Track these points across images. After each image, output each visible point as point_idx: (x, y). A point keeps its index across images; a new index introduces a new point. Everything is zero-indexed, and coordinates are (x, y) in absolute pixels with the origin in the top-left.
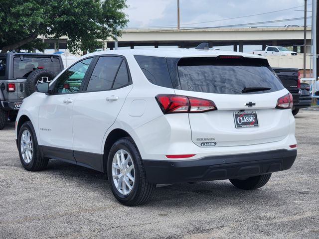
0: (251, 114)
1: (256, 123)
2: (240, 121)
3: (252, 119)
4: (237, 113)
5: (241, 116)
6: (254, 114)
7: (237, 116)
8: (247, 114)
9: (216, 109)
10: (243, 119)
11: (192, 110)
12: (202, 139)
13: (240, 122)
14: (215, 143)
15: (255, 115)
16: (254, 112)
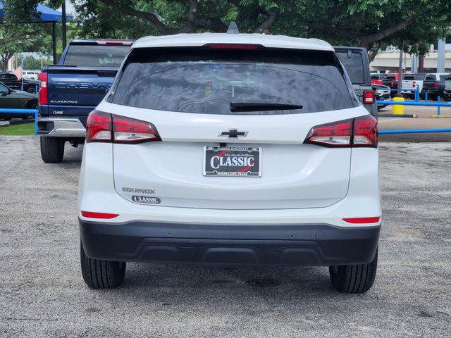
0: (246, 153)
1: (254, 170)
2: (216, 162)
3: (246, 162)
4: (211, 149)
5: (219, 153)
6: (253, 153)
7: (209, 154)
8: (236, 153)
9: (157, 139)
10: (225, 161)
11: (118, 138)
12: (131, 190)
13: (216, 165)
14: (159, 201)
15: (256, 154)
16: (254, 150)
